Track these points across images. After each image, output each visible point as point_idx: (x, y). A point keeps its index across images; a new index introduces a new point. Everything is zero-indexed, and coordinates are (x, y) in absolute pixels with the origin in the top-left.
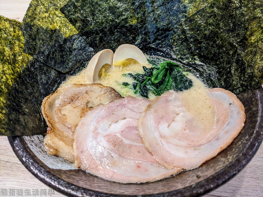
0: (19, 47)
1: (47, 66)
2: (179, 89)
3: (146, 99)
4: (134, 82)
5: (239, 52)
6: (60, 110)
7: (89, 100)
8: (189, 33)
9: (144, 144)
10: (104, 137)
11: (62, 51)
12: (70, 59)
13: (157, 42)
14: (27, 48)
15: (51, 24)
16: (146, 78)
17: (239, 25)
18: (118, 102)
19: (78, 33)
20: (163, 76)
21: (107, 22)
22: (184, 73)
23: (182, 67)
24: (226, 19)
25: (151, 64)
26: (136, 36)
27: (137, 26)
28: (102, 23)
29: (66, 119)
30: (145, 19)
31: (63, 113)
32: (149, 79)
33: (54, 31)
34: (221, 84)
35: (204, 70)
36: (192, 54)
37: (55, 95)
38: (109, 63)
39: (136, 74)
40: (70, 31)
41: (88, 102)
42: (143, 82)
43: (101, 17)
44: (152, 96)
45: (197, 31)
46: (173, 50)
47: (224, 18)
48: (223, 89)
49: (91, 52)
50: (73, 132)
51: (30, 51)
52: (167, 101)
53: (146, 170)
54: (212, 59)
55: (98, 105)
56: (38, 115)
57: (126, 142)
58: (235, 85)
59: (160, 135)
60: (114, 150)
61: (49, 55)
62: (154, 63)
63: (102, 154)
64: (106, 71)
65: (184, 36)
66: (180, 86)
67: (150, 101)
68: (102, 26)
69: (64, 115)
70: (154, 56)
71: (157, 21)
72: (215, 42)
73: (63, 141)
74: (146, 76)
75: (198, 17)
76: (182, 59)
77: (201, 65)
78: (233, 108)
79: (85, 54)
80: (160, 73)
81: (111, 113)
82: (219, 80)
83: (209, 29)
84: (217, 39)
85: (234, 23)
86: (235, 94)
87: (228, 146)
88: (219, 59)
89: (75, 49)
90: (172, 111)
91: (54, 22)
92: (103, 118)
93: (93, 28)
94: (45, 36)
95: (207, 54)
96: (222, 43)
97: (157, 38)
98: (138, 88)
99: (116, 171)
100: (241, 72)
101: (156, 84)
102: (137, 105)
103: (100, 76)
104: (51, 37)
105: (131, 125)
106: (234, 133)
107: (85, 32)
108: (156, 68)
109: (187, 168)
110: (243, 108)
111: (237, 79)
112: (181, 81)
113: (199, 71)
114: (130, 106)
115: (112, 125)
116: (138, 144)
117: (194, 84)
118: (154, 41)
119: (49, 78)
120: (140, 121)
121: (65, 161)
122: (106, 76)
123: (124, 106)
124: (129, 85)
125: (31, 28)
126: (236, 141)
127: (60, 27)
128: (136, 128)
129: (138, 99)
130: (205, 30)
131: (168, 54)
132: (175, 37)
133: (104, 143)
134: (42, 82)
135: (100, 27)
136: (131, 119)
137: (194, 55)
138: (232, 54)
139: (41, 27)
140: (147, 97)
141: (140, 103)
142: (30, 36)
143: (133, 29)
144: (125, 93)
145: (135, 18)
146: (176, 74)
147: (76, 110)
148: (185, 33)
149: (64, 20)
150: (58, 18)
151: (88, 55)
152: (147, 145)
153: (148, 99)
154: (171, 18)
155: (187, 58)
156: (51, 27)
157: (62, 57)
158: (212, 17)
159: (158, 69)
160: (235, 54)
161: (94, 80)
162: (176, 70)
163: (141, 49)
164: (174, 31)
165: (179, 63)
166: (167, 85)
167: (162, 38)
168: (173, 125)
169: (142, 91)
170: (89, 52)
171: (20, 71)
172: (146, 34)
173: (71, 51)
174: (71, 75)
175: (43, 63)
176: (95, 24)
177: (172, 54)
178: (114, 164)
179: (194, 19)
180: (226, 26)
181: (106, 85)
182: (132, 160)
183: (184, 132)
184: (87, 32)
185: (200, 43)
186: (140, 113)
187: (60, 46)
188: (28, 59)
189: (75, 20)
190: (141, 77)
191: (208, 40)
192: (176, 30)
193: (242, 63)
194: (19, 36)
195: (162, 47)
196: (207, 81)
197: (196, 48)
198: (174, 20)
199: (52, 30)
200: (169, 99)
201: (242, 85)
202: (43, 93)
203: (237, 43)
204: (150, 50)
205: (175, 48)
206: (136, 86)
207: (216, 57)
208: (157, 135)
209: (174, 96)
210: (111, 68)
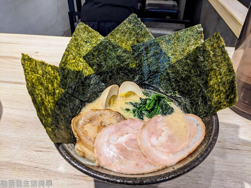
0: (57, 84)
1: (74, 96)
2: (164, 114)
3: (142, 120)
4: (133, 108)
5: (204, 90)
6: (83, 128)
7: (103, 121)
8: (172, 76)
9: (140, 150)
10: (114, 145)
11: (83, 86)
12: (88, 91)
13: (150, 80)
14: (62, 84)
15: (77, 67)
16: (142, 106)
17: (203, 72)
18: (123, 122)
19: (94, 73)
20: (154, 105)
21: (115, 66)
22: (168, 103)
23: (167, 99)
24: (195, 68)
25: (145, 96)
26: (135, 75)
27: (136, 69)
28: (112, 66)
29: (87, 133)
30: (141, 64)
31: (85, 129)
32: (144, 107)
33: (79, 72)
34: (193, 111)
35: (182, 101)
36: (174, 90)
37: (79, 117)
38: (116, 94)
39: (135, 102)
40: (89, 72)
41: (102, 122)
42: (140, 108)
43: (111, 62)
44: (146, 119)
45: (177, 74)
46: (161, 86)
47: (194, 67)
48: (194, 115)
49: (103, 86)
50: (93, 143)
51: (63, 87)
52: (156, 122)
53: (142, 167)
54: (187, 94)
55: (109, 124)
56: (69, 130)
57: (129, 149)
58: (201, 112)
59: (151, 145)
60: (121, 154)
61: (75, 88)
62: (147, 95)
63: (113, 156)
64: (114, 100)
65: (168, 77)
66: (165, 112)
67: (144, 122)
68: (111, 68)
69: (86, 131)
70: (147, 90)
71: (149, 66)
72: (188, 82)
73: (87, 148)
74: (142, 104)
75: (177, 65)
76: (167, 93)
77: (180, 97)
78: (199, 127)
79: (99, 88)
80: (152, 102)
81: (118, 130)
82: (191, 108)
83: (185, 74)
84: (189, 81)
85: (200, 71)
86: (201, 118)
87: (193, 152)
88: (192, 94)
89: (92, 84)
90: (159, 129)
91: (79, 66)
92: (113, 133)
93: (105, 69)
94: (72, 75)
95: (184, 90)
96: (193, 84)
97: (150, 77)
98: (136, 113)
99: (123, 167)
100: (204, 104)
101: (149, 110)
102: (135, 125)
103: (110, 103)
104: (76, 76)
105: (132, 138)
106: (198, 143)
107: (100, 72)
108: (149, 99)
109: (168, 165)
110: (205, 128)
111: (202, 108)
112: (166, 108)
113: (179, 101)
114: (131, 125)
115: (119, 138)
116: (137, 151)
117: (175, 110)
118: (148, 79)
119: (75, 105)
120: (138, 135)
121: (90, 161)
122: (114, 103)
123: (127, 125)
124: (130, 110)
125: (64, 71)
126: (198, 148)
127: (82, 69)
128: (135, 140)
129: (137, 121)
130: (182, 74)
131: (157, 89)
132: (162, 77)
133: (115, 149)
134: (70, 108)
135: (110, 70)
136: (132, 134)
137: (175, 90)
138: (199, 91)
139: (70, 70)
140: (142, 119)
141: (138, 123)
142: (63, 76)
143: (132, 71)
144: (127, 116)
145: (134, 64)
146: (163, 104)
147: (94, 127)
148: (169, 75)
149: (85, 64)
150: (81, 63)
151: (101, 88)
152: (143, 151)
153: (143, 121)
154: (159, 64)
155: (171, 92)
156: (77, 69)
157: (83, 89)
158: (187, 66)
159: (150, 100)
160: (201, 91)
161: (106, 106)
162: (163, 100)
163: (138, 85)
164: (161, 73)
165: (165, 96)
166: (156, 111)
167: (153, 78)
168: (160, 138)
169: (139, 115)
170: (101, 86)
171: (57, 100)
172: (142, 74)
173: (89, 86)
174: (89, 102)
175: (71, 95)
176: (107, 67)
177: (160, 89)
178: (121, 163)
179: (175, 66)
180: (196, 73)
181: (114, 110)
182: (133, 160)
183: (167, 143)
184: (101, 72)
185: (179, 82)
186: (138, 130)
187: (82, 82)
188: (62, 92)
189: (93, 64)
190: (138, 105)
191: (184, 80)
192: (163, 73)
193: (205, 98)
194: (57, 76)
195: (153, 84)
196: (184, 109)
197: (176, 85)
198: (161, 66)
199: (77, 72)
200: (158, 121)
201: (205, 112)
202: (71, 116)
203: (202, 85)
204: (145, 85)
205: (162, 84)
206: (135, 111)
207: (190, 93)
208: (149, 145)
209: (161, 119)
210: (117, 98)
